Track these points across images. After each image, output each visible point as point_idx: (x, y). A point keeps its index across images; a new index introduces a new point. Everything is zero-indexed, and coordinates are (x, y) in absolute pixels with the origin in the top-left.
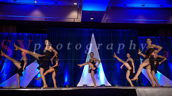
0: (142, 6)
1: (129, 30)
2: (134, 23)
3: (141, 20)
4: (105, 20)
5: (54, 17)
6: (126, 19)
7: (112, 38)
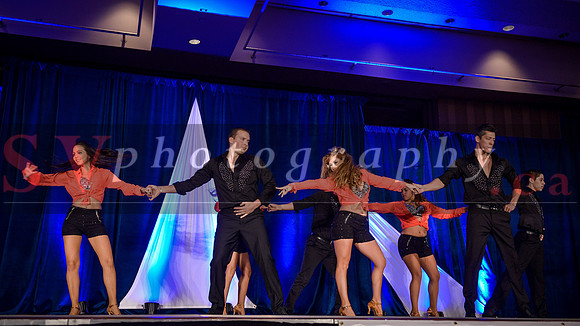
0: (385, 13)
1: (332, 98)
2: (353, 72)
3: (378, 65)
4: (245, 51)
5: (41, 21)
6: (325, 56)
7: (267, 123)
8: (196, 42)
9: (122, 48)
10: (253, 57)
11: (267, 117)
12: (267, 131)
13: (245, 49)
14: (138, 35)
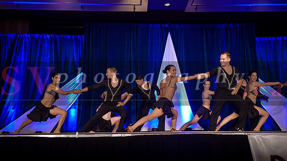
1: (238, 25)
2: (248, 11)
5: (98, 3)
6: (233, 4)
7: (205, 41)
8: (168, 5)
9: (134, 12)
10: (196, 9)
11: (205, 38)
12: (205, 45)
13: (192, 5)
14: (141, 5)
